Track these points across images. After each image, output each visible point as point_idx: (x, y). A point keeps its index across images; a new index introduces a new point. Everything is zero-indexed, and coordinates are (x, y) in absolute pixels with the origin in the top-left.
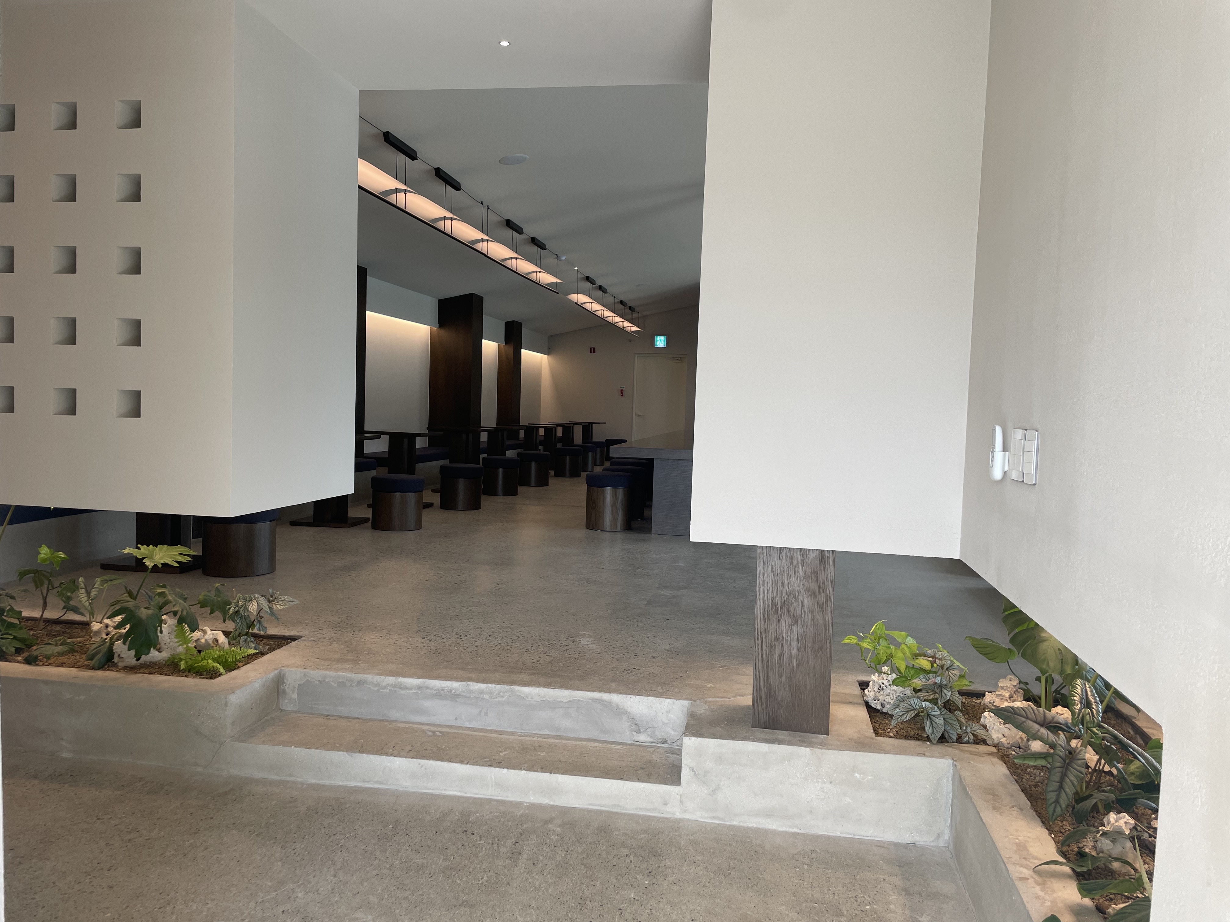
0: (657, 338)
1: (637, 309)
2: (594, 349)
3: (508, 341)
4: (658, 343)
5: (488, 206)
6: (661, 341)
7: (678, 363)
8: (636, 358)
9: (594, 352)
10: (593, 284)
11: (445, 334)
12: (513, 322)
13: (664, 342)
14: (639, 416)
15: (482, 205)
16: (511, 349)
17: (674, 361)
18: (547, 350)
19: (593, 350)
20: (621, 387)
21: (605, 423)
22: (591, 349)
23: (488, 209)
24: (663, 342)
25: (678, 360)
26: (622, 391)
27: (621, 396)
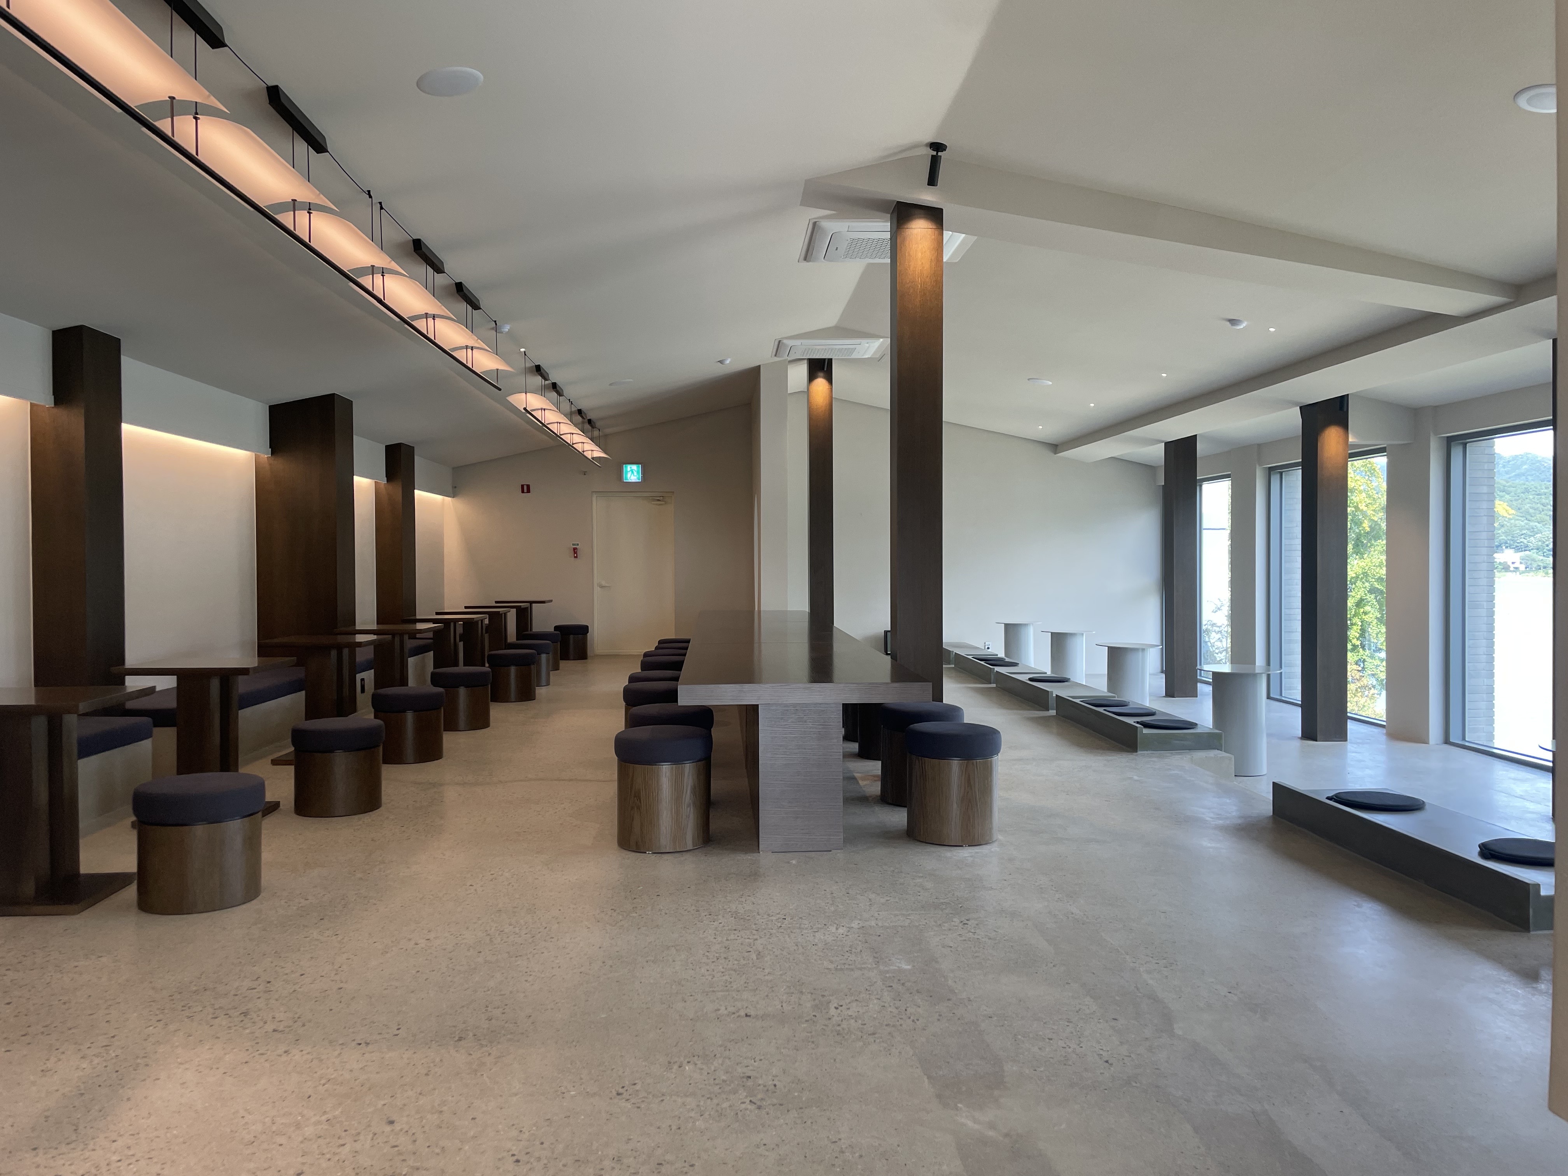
0: (626, 467)
1: (598, 424)
2: (528, 486)
3: (391, 474)
4: (629, 475)
5: (380, 203)
6: (632, 472)
7: (659, 505)
8: (594, 499)
9: (528, 491)
10: (546, 379)
11: (283, 466)
12: (399, 445)
13: (638, 473)
14: (602, 587)
15: (370, 197)
16: (397, 491)
17: (653, 502)
18: (453, 490)
19: (526, 489)
20: (573, 545)
21: (551, 601)
22: (522, 486)
23: (382, 208)
24: (635, 474)
25: (659, 500)
26: (575, 549)
27: (575, 557)
